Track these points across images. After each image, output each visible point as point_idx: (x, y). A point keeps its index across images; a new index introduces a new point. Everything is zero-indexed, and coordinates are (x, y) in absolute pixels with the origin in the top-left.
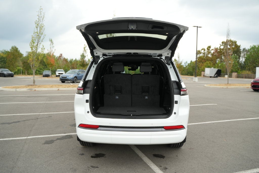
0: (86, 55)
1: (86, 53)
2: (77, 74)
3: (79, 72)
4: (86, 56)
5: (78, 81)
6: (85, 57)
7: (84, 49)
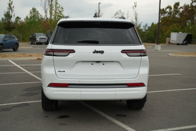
0: (13, 14)
1: (12, 13)
2: (3, 40)
3: (5, 37)
4: (13, 16)
5: (4, 50)
6: (11, 17)
7: (10, 6)
